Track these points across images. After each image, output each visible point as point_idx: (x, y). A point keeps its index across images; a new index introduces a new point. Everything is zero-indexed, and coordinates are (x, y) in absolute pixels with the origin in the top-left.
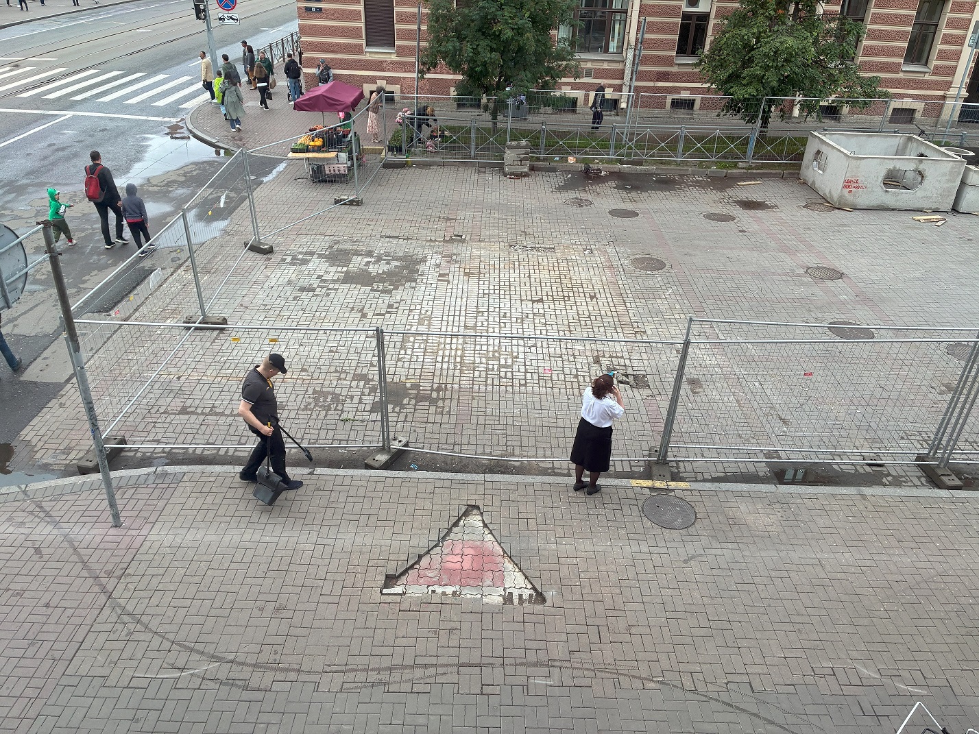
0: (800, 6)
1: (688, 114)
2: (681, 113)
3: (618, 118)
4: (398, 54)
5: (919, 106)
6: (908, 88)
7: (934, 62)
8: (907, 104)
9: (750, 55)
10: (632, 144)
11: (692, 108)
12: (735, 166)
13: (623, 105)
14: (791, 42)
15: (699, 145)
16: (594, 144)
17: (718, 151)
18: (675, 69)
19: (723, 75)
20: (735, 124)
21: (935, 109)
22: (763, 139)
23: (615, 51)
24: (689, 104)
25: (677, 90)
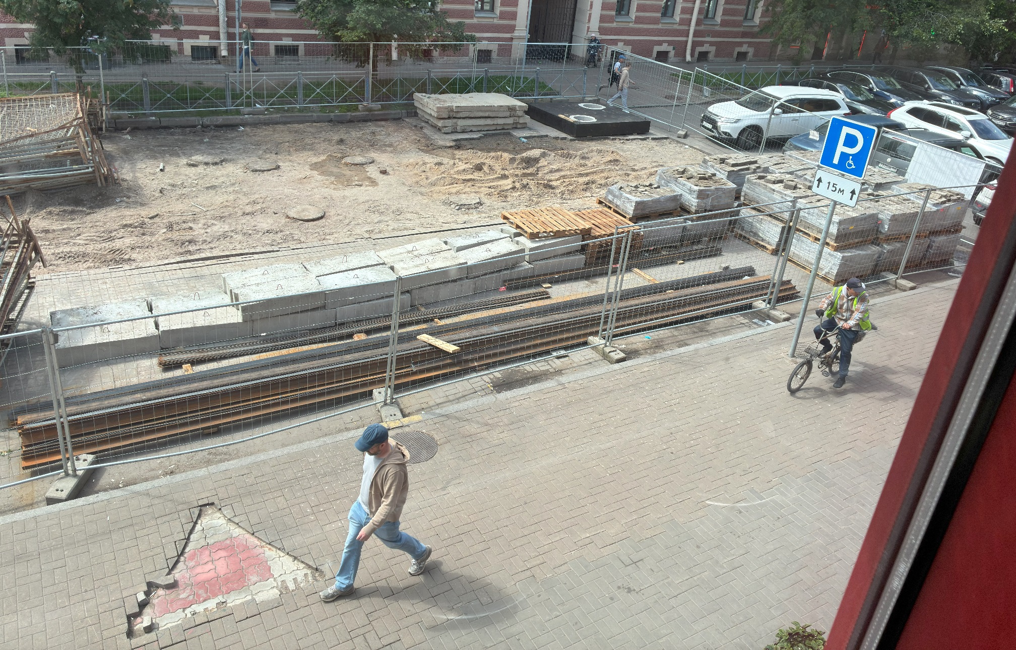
1: (294, 60)
2: (287, 60)
3: (220, 67)
5: (493, 46)
7: (499, 9)
11: (297, 55)
13: (224, 53)
15: (318, 90)
17: (339, 95)
18: (272, 16)
21: (505, 50)
22: (377, 82)
24: (292, 51)
25: (279, 37)
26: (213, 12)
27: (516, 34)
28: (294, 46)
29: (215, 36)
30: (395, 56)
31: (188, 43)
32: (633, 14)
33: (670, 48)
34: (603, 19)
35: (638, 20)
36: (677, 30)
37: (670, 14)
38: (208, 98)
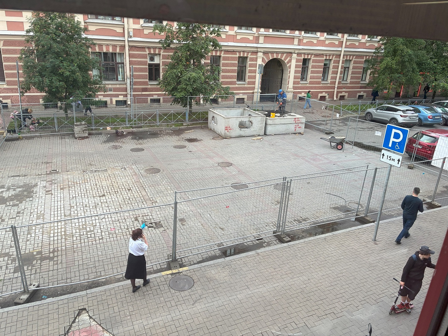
0: (195, 61)
1: (158, 105)
2: (155, 105)
3: (128, 108)
4: (8, 85)
5: (245, 97)
6: (240, 90)
7: (247, 80)
8: (241, 96)
9: (179, 80)
10: (136, 119)
11: (160, 102)
12: (182, 125)
13: (129, 103)
14: (194, 74)
15: (165, 117)
16: (118, 121)
17: (174, 119)
18: (149, 87)
19: (170, 88)
20: (178, 108)
21: (251, 97)
22: (191, 114)
23: (121, 80)
24: (158, 101)
25: (152, 95)
26: (125, 86)
28: (158, 99)
29: (126, 96)
30: (202, 102)
31: (114, 99)
32: (309, 80)
33: (326, 95)
34: (294, 83)
35: (311, 83)
36: (329, 86)
37: (325, 79)
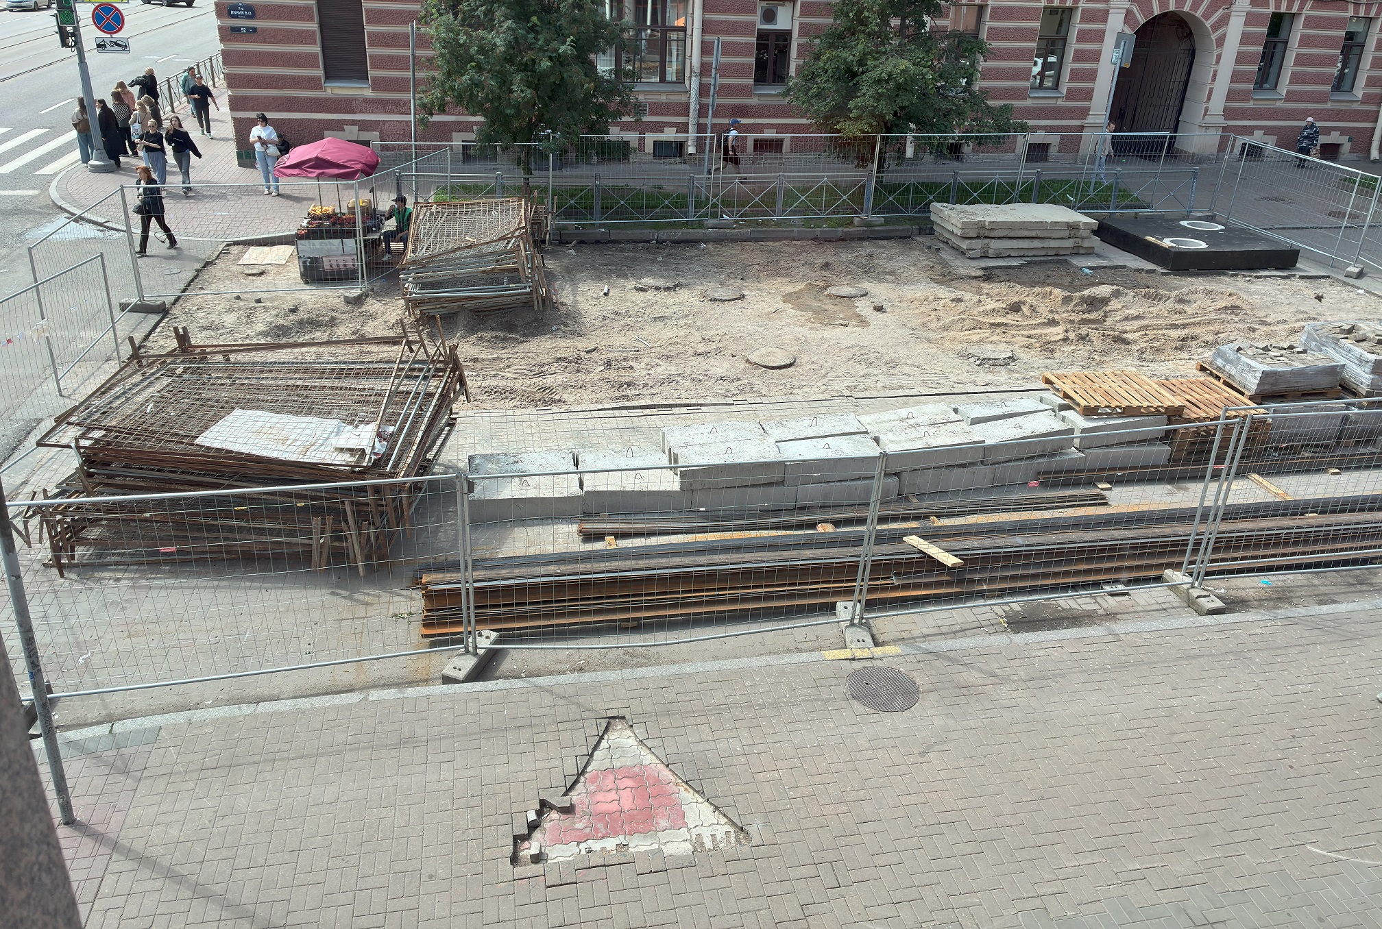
0: (908, 22)
1: (776, 158)
2: (768, 158)
3: (687, 167)
4: (374, 88)
6: (1039, 118)
7: (1066, 85)
8: (1039, 137)
11: (781, 151)
13: (691, 150)
15: (803, 198)
17: (829, 205)
18: (754, 101)
21: (1071, 144)
22: (882, 189)
23: (674, 79)
24: (776, 145)
25: (759, 128)
26: (683, 99)
27: (1090, 120)
28: (777, 140)
29: (683, 128)
30: (909, 152)
31: (651, 138)
32: (1284, 87)
33: (1344, 140)
34: (1231, 95)
35: (1291, 96)
36: (1357, 112)
37: (1347, 84)
38: (667, 207)
